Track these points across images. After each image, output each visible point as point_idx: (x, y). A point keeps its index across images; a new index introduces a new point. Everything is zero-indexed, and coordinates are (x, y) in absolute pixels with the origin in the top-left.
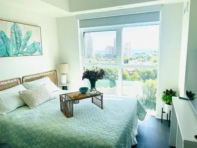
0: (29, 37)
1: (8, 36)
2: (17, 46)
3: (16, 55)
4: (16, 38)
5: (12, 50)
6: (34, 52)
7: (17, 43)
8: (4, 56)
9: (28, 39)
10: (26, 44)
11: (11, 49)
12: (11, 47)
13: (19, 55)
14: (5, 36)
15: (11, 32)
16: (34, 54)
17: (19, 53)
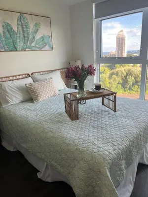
0: (37, 30)
1: (15, 28)
2: (25, 40)
3: (24, 50)
4: (23, 31)
5: (20, 44)
6: (43, 47)
7: (24, 37)
8: (11, 51)
9: (36, 32)
10: (34, 38)
11: (18, 43)
12: (18, 40)
13: (27, 49)
14: (12, 28)
15: (18, 25)
16: (43, 49)
17: (27, 48)
